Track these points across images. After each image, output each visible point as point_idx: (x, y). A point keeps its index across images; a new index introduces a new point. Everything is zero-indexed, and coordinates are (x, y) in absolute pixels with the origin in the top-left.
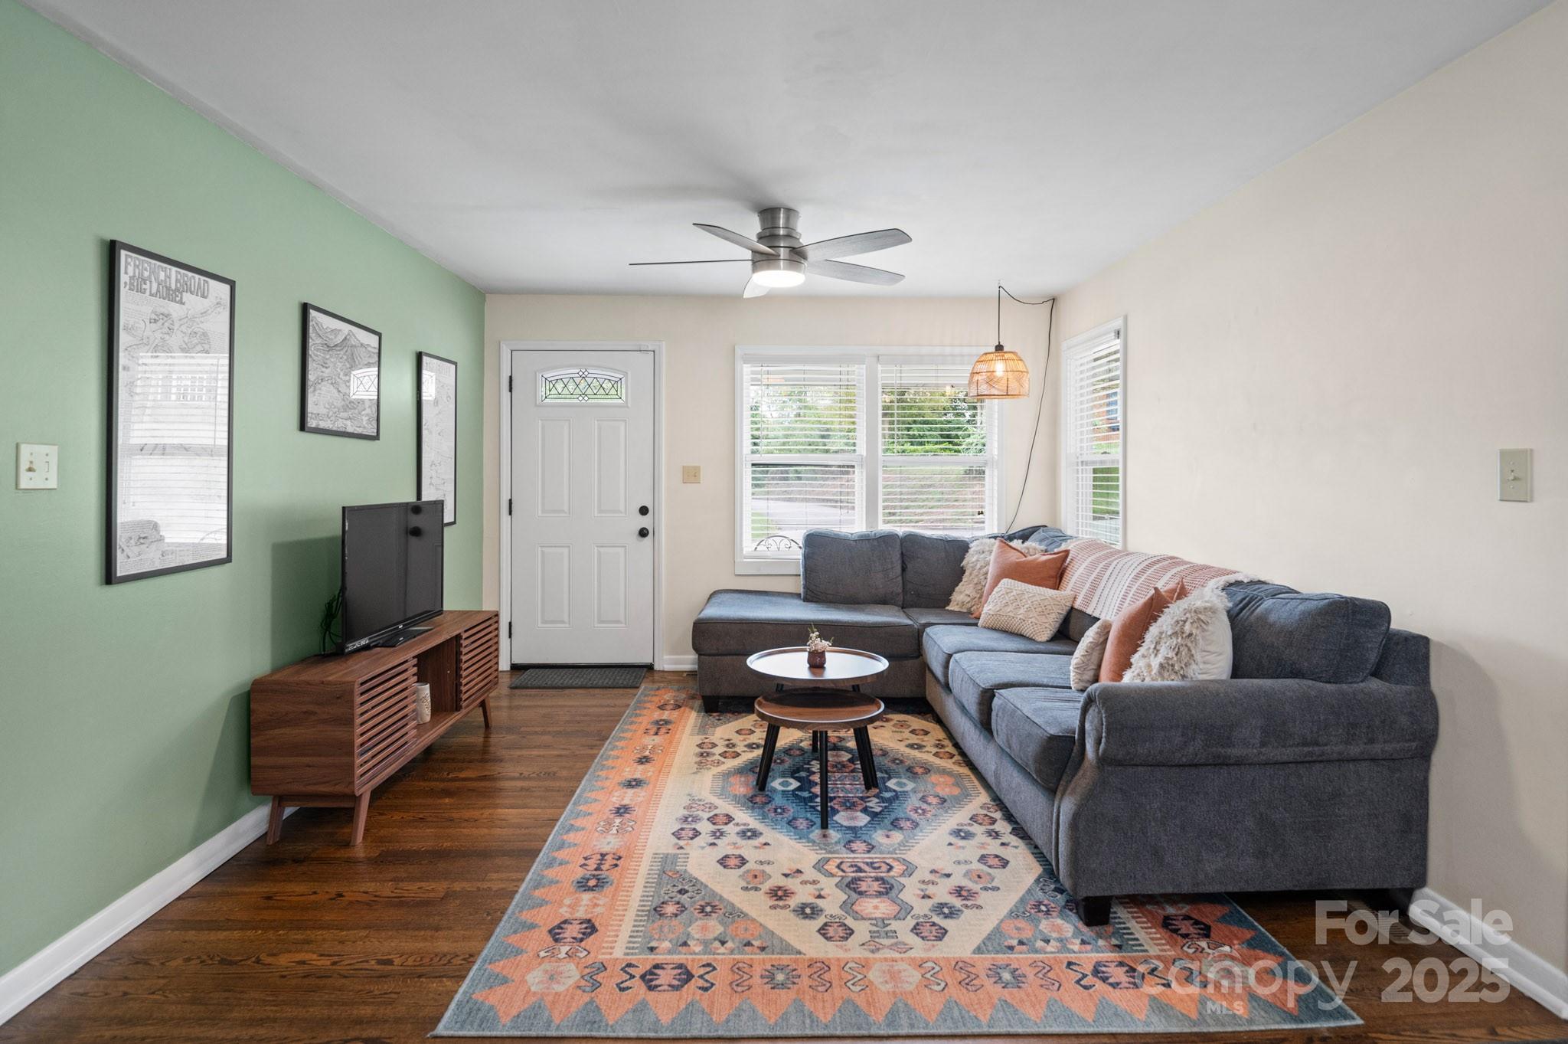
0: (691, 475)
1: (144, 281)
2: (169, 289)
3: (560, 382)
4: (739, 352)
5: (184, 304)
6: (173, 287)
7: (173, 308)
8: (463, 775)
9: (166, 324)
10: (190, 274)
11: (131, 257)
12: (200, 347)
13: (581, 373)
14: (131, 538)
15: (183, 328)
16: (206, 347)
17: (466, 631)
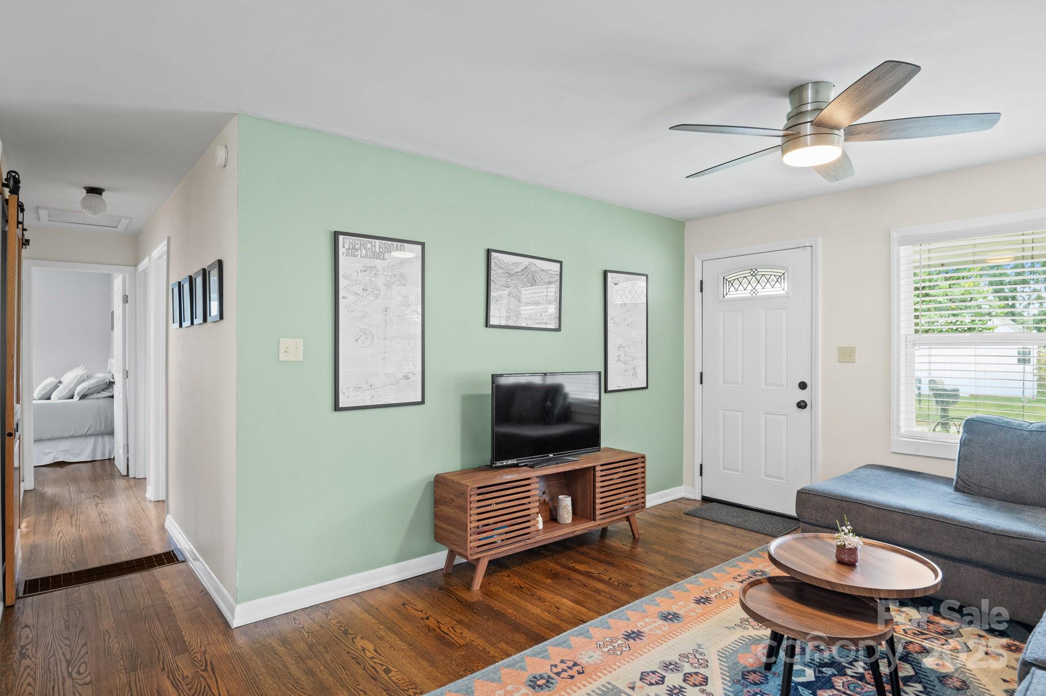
0: (847, 355)
1: (357, 250)
2: (374, 252)
3: (736, 281)
4: (894, 235)
5: (386, 259)
6: (377, 250)
7: (379, 263)
8: (578, 567)
9: (373, 272)
10: (390, 243)
11: (346, 238)
12: (398, 283)
13: (752, 273)
14: (350, 388)
15: (386, 273)
16: (403, 282)
17: (602, 465)
